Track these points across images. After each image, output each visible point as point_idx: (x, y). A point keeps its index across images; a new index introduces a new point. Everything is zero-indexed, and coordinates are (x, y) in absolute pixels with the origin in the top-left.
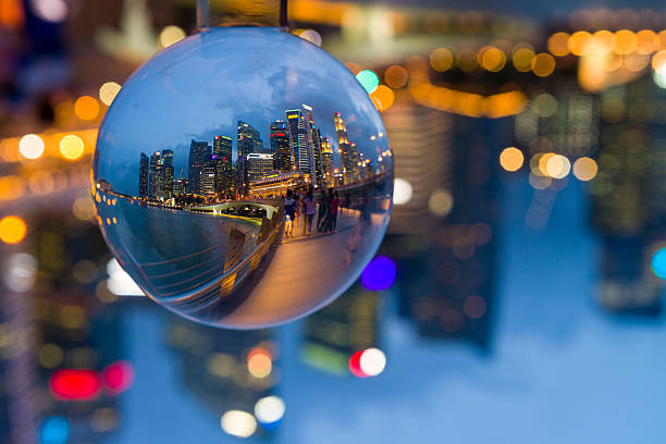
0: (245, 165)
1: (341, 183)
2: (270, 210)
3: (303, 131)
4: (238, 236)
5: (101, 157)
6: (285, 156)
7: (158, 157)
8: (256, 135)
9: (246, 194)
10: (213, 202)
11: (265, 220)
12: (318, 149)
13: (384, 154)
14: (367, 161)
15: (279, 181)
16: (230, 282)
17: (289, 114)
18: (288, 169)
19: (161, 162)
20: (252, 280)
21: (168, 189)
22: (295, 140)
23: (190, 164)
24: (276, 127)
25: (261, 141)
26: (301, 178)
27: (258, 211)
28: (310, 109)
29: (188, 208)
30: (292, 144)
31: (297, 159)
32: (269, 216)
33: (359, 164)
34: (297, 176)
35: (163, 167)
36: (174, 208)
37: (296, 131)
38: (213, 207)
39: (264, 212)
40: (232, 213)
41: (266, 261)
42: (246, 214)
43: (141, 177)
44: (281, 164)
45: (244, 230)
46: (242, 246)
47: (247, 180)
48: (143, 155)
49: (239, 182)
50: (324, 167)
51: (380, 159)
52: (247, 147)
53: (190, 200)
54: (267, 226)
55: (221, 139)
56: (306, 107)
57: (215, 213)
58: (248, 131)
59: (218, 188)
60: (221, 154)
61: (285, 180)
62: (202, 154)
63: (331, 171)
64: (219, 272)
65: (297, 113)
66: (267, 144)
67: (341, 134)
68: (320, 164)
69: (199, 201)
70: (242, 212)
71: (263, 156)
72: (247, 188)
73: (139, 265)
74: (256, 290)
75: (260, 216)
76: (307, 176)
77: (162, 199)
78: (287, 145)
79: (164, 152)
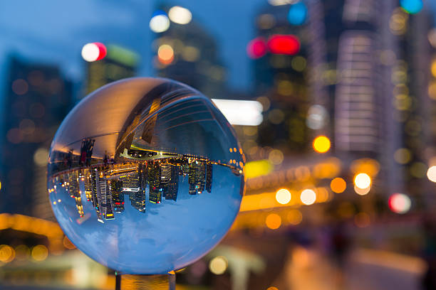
2: (125, 155)
6: (115, 190)
7: (199, 190)
8: (133, 204)
9: (140, 165)
12: (94, 194)
13: (52, 190)
14: (63, 186)
15: (120, 173)
16: (154, 108)
17: (113, 217)
18: (113, 181)
19: (197, 187)
21: (193, 169)
22: (108, 200)
23: (177, 186)
24: (121, 208)
25: (130, 199)
26: (105, 175)
27: (133, 154)
28: (99, 220)
30: (111, 197)
31: (108, 187)
33: (68, 184)
34: (107, 177)
36: (189, 157)
37: (108, 205)
38: (162, 157)
39: (129, 153)
40: (150, 153)
41: (129, 122)
43: (211, 178)
44: (118, 184)
46: (144, 131)
47: (140, 174)
48: (210, 192)
51: (55, 187)
52: (139, 196)
55: (156, 201)
57: (161, 153)
58: (138, 206)
59: (159, 169)
61: (115, 174)
65: (108, 218)
67: (80, 203)
69: (171, 161)
70: (144, 153)
71: (129, 190)
72: (139, 169)
75: (131, 150)
76: (101, 177)
77: (197, 163)
78: (114, 197)
79: (195, 193)
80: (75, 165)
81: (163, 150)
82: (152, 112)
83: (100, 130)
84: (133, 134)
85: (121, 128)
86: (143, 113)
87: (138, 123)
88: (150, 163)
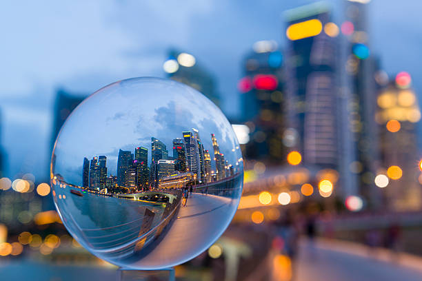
0: (157, 168)
1: (215, 179)
2: (171, 197)
6: (182, 162)
9: (157, 186)
10: (134, 191)
14: (230, 165)
15: (177, 179)
17: (184, 134)
18: (184, 170)
19: (98, 164)
21: (102, 183)
22: (188, 151)
24: (176, 143)
27: (164, 198)
28: (197, 131)
30: (186, 154)
32: (171, 201)
33: (226, 167)
35: (99, 168)
36: (106, 195)
38: (134, 195)
39: (168, 198)
40: (146, 199)
42: (155, 200)
49: (152, 179)
50: (206, 169)
53: (118, 190)
56: (195, 130)
57: (135, 199)
59: (138, 183)
60: (140, 160)
61: (182, 178)
63: (210, 172)
65: (189, 133)
66: (171, 154)
69: (124, 191)
70: (153, 199)
76: (195, 175)
77: (98, 189)
78: (183, 154)
79: (100, 157)
85: (175, 223)
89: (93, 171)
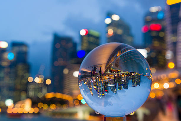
1: (91, 78)
2: (109, 72)
3: (100, 91)
4: (116, 65)
5: (150, 85)
6: (105, 85)
7: (136, 85)
8: (112, 90)
9: (114, 76)
11: (110, 69)
12: (97, 87)
13: (81, 85)
14: (85, 84)
16: (118, 54)
17: (104, 95)
18: (104, 82)
19: (135, 84)
20: (113, 55)
21: (134, 77)
22: (102, 89)
23: (128, 84)
25: (111, 89)
26: (101, 80)
27: (112, 72)
28: (99, 97)
29: (129, 73)
30: (103, 88)
31: (102, 84)
32: (109, 70)
34: (102, 80)
35: (135, 82)
36: (132, 73)
37: (102, 91)
38: (123, 73)
39: (110, 71)
41: (110, 59)
43: (140, 80)
44: (106, 83)
45: (115, 67)
47: (114, 79)
48: (140, 86)
49: (116, 79)
50: (95, 82)
51: (82, 84)
52: (114, 88)
53: (128, 74)
54: (109, 68)
55: (121, 89)
56: (100, 97)
57: (122, 71)
58: (114, 91)
59: (121, 77)
60: (121, 86)
62: (125, 86)
63: (94, 82)
64: (121, 57)
65: (102, 96)
66: (109, 88)
67: (91, 90)
68: (96, 83)
69: (126, 74)
71: (110, 85)
73: (141, 59)
74: (112, 52)
75: (111, 70)
76: (100, 80)
77: (135, 75)
78: (105, 88)
79: (134, 86)
80: (89, 76)
81: (123, 70)
82: (118, 56)
83: (98, 63)
84: (111, 64)
85: (107, 62)
86: (115, 56)
87: (113, 60)
88: (118, 75)
89: (137, 81)
